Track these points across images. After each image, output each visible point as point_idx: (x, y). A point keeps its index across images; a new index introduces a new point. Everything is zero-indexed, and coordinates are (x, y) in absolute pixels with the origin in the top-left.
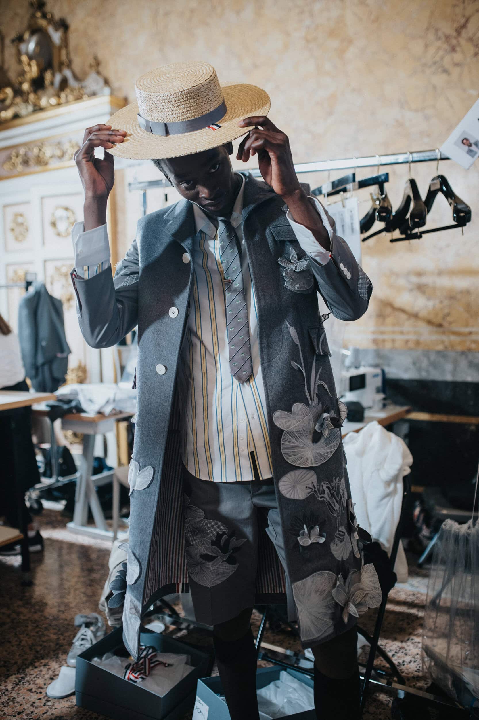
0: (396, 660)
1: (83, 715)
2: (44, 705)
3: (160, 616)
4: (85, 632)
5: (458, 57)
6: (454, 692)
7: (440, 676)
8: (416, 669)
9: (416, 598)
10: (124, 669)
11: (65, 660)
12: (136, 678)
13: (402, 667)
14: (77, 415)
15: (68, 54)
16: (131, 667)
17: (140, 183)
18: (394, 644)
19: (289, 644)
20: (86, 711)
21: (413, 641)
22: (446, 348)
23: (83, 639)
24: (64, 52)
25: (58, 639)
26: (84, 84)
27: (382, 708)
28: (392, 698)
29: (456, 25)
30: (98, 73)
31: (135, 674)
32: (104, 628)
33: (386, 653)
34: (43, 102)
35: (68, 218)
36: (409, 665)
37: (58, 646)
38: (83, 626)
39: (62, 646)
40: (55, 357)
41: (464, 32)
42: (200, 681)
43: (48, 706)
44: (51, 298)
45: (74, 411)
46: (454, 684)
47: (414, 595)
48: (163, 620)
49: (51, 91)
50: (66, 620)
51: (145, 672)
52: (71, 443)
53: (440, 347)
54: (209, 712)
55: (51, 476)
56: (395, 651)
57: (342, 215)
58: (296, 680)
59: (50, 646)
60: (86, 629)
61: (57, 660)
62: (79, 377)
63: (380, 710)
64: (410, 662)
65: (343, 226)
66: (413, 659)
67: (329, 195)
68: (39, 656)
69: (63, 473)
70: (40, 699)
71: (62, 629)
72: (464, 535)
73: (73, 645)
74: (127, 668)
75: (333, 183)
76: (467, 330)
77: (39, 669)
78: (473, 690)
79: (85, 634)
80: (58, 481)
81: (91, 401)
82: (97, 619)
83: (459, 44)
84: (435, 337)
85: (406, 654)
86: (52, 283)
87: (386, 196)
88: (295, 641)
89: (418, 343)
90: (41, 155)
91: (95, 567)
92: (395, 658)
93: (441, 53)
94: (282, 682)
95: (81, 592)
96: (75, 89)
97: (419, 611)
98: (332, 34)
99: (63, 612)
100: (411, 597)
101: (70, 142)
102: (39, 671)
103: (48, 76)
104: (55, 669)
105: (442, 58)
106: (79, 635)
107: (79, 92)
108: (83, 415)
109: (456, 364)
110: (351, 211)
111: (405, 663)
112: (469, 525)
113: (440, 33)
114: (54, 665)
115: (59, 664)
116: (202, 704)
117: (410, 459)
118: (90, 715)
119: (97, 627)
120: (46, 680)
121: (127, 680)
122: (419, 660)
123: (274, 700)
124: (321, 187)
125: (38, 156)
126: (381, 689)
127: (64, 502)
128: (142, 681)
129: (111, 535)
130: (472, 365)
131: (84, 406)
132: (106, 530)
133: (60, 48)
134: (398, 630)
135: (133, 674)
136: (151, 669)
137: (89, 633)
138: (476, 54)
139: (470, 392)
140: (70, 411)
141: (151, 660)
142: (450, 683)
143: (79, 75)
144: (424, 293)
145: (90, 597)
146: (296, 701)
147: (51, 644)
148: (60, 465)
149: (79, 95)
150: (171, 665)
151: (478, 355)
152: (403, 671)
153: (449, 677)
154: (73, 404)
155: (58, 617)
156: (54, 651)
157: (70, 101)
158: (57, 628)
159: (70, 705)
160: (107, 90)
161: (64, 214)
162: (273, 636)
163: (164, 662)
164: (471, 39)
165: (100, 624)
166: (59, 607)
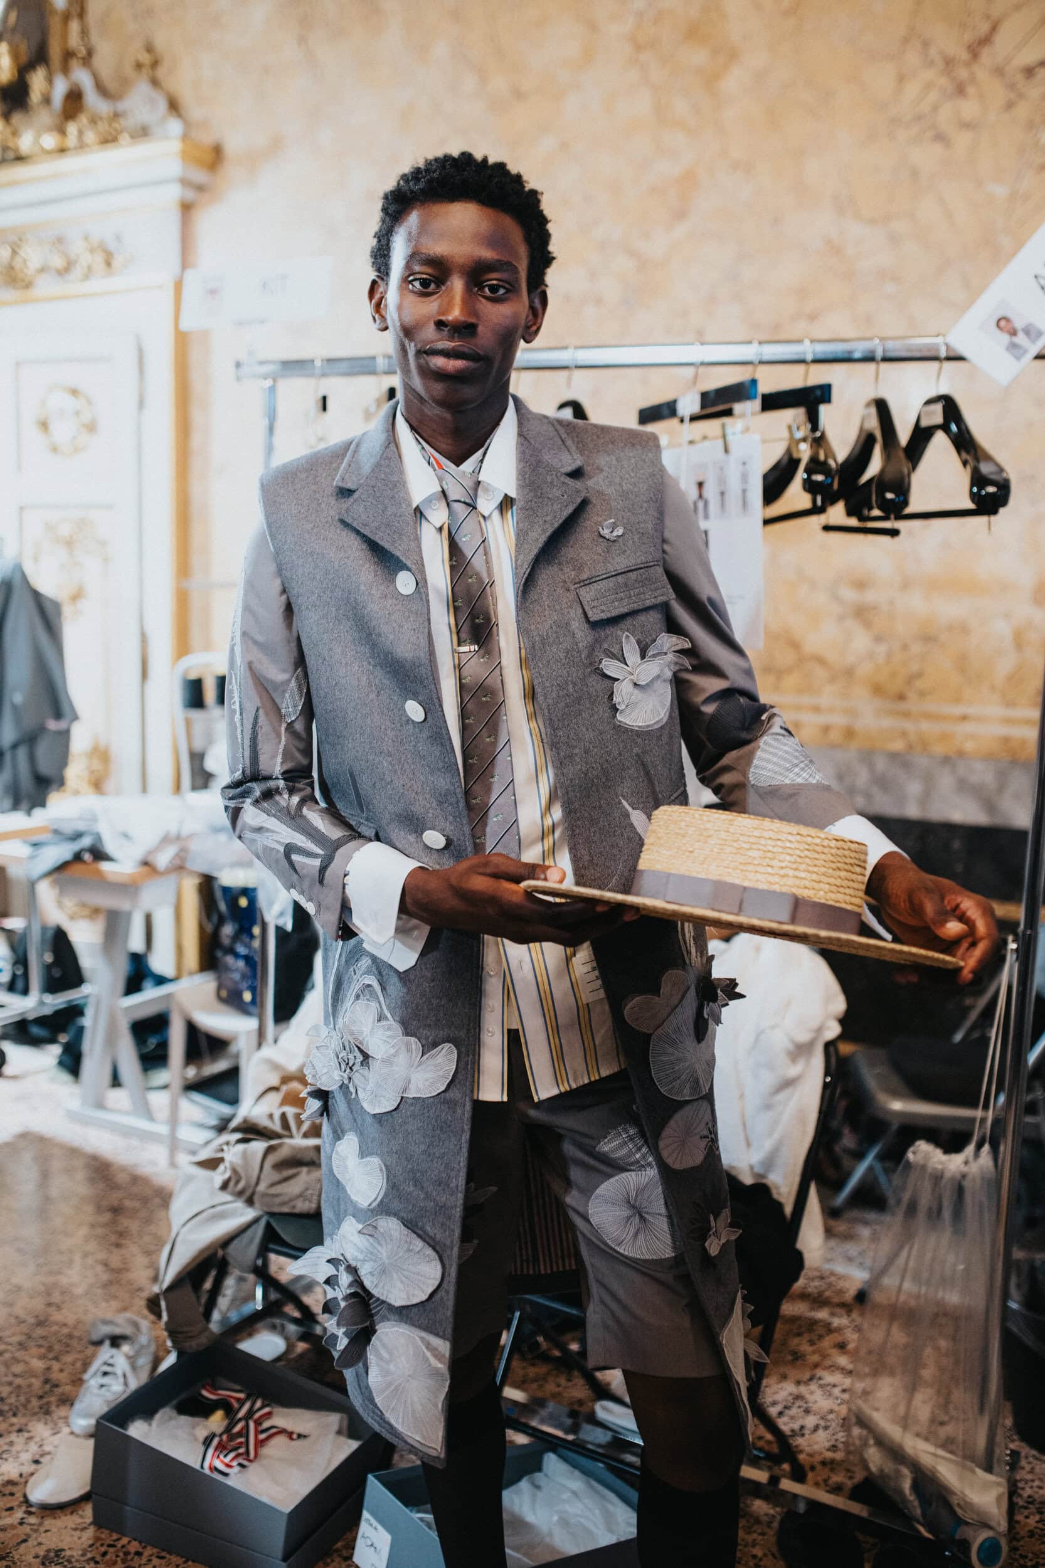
0: (785, 1425)
1: (110, 1546)
2: (21, 1524)
3: (277, 1321)
4: (112, 1357)
5: (969, 108)
6: (916, 1503)
7: (887, 1470)
8: (827, 1445)
9: (826, 1286)
10: (201, 1445)
11: (66, 1418)
12: (228, 1466)
13: (800, 1441)
14: (94, 866)
15: (84, 32)
16: (216, 1441)
17: (261, 363)
18: (781, 1389)
19: (559, 1386)
20: (115, 1536)
21: (822, 1382)
22: (910, 747)
23: (105, 1374)
24: (74, 26)
25: (49, 1369)
26: (121, 106)
27: (759, 1531)
28: (778, 1509)
29: (968, 37)
30: (155, 83)
31: (225, 1456)
32: (153, 1348)
33: (765, 1409)
34: (26, 142)
35: (77, 413)
36: (814, 1436)
37: (48, 1387)
38: (107, 1343)
39: (57, 1386)
40: (42, 729)
41: (985, 52)
42: (373, 1479)
43: (30, 1524)
44: (36, 595)
45: (87, 857)
46: (915, 1486)
47: (822, 1278)
48: (281, 1331)
49: (45, 116)
50: (65, 1325)
51: (247, 1452)
52: (72, 918)
53: (898, 745)
54: (392, 1546)
55: (25, 992)
56: (784, 1403)
57: (721, 469)
58: (577, 1473)
59: (30, 1386)
60: (114, 1351)
61: (48, 1417)
62: (92, 772)
63: (755, 1536)
64: (816, 1428)
65: (722, 494)
66: (822, 1423)
67: (694, 418)
68: (6, 1408)
69: (53, 986)
70: (11, 1509)
71: (57, 1347)
72: (953, 1179)
73: (85, 1386)
74: (207, 1442)
75: (704, 396)
76: (958, 710)
77: (8, 1440)
78: (958, 1504)
79: (111, 1361)
80: (42, 1003)
81: (126, 836)
82: (136, 1325)
83: (973, 80)
84: (887, 723)
85: (807, 1411)
86: (36, 559)
87: (823, 434)
88: (569, 1380)
89: (850, 733)
90: (18, 263)
91: (128, 1203)
92: (785, 1419)
93: (933, 96)
94: (546, 1475)
95: (97, 1261)
96: (101, 118)
97: (833, 1314)
98: (694, 33)
99: (59, 1308)
100: (816, 1283)
101: (86, 238)
102: (6, 1444)
103: (37, 81)
104: (43, 1440)
105: (935, 108)
106: (97, 1365)
107: (110, 125)
108: (105, 866)
109: (929, 781)
110: (744, 464)
111: (807, 1432)
112: (967, 1157)
113: (933, 51)
114: (40, 1429)
115: (53, 1429)
116: (376, 1529)
117: (840, 1005)
118: (123, 1546)
119: (137, 1346)
120: (22, 1464)
121: (207, 1471)
122: (834, 1425)
123: (530, 1518)
124: (675, 402)
125: (11, 267)
126: (756, 1490)
127: (55, 1050)
128: (240, 1472)
129: (163, 1129)
130: (963, 786)
131: (109, 847)
132: (151, 1118)
133: (66, 17)
134: (790, 1358)
135: (222, 1457)
136: (260, 1444)
137: (119, 1359)
138: (1010, 106)
139: (957, 845)
140: (77, 857)
141: (260, 1424)
142: (907, 1485)
143: (111, 85)
144: (868, 625)
145: (119, 1271)
146: (578, 1518)
147: (33, 1380)
148: (48, 968)
149: (111, 134)
150: (305, 1437)
151: (979, 766)
152: (801, 1448)
153: (906, 1471)
154: (86, 842)
155: (46, 1320)
156: (41, 1397)
157: (88, 145)
158: (45, 1344)
159: (79, 1524)
160: (175, 127)
161: (70, 403)
162: (524, 1368)
163: (290, 1428)
164: (999, 72)
165: (143, 1339)
166: (49, 1294)
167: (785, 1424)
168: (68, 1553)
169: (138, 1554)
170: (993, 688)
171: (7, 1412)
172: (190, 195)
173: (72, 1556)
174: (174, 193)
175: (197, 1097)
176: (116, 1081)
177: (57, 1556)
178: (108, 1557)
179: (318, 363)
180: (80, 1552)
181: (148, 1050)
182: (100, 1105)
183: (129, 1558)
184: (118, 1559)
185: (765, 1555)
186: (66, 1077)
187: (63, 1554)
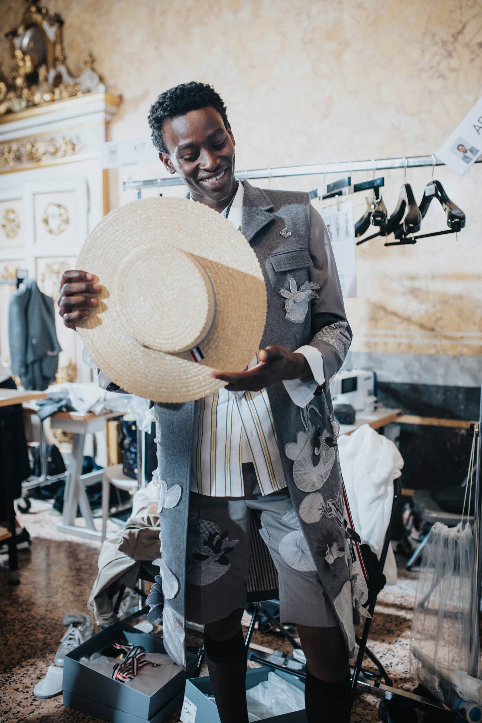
1: (71, 714)
2: (31, 705)
4: (73, 631)
5: (454, 62)
6: (441, 693)
7: (427, 678)
8: (403, 671)
9: (404, 601)
10: (112, 669)
11: (53, 659)
12: (124, 677)
13: (390, 669)
14: (67, 413)
15: (62, 50)
16: (119, 667)
17: (134, 182)
18: (382, 646)
19: (278, 645)
20: (73, 710)
21: (401, 643)
22: (438, 352)
23: (70, 639)
24: (58, 47)
25: (45, 638)
26: (78, 80)
27: (370, 709)
28: (379, 700)
29: (453, 31)
30: (93, 70)
31: (123, 674)
32: (92, 628)
33: (374, 655)
34: (37, 98)
35: (60, 215)
36: (397, 667)
37: (45, 646)
38: (71, 625)
39: (49, 645)
40: (46, 355)
41: (460, 37)
42: (188, 681)
43: (35, 705)
44: (43, 295)
45: (64, 409)
46: (441, 685)
47: (402, 597)
49: (45, 87)
50: (54, 619)
51: (133, 672)
52: (61, 442)
53: (432, 351)
54: (197, 712)
55: (39, 475)
56: (383, 653)
57: (337, 218)
58: (284, 681)
59: (37, 645)
60: (74, 629)
61: (45, 659)
62: (69, 376)
63: (368, 711)
64: (398, 664)
65: (338, 229)
66: (401, 661)
67: (324, 198)
68: (26, 655)
69: (51, 472)
70: (27, 698)
71: (50, 629)
72: (453, 539)
73: (61, 645)
74: (115, 668)
75: (328, 186)
76: (459, 334)
78: (460, 692)
79: (73, 633)
80: (47, 480)
81: (81, 400)
82: (85, 618)
83: (455, 50)
84: (427, 341)
85: (394, 656)
86: (43, 281)
87: (381, 200)
88: (283, 642)
89: (410, 347)
90: (34, 150)
91: (83, 567)
92: (383, 659)
93: (438, 58)
94: (270, 682)
95: (69, 592)
96: (70, 86)
97: (407, 613)
98: (329, 36)
99: (51, 612)
100: (399, 599)
101: (64, 139)
102: (26, 670)
103: (42, 71)
104: (42, 669)
105: (439, 63)
106: (66, 635)
107: (73, 88)
108: (72, 414)
109: (447, 368)
110: (346, 215)
111: (393, 665)
112: (459, 528)
113: (437, 39)
114: (41, 664)
115: (46, 664)
116: (190, 704)
117: (401, 463)
118: (77, 715)
119: (85, 627)
120: (32, 679)
121: (115, 680)
122: (406, 662)
123: (262, 701)
124: (317, 190)
125: (31, 153)
126: (369, 690)
127: (52, 501)
128: (130, 681)
129: (100, 534)
130: (463, 369)
131: (74, 405)
132: (95, 529)
133: (54, 44)
134: (386, 632)
135: (121, 674)
136: (139, 669)
137: (77, 633)
138: (472, 60)
139: (461, 396)
140: (60, 410)
141: (139, 660)
142: (437, 684)
143: (73, 71)
144: (416, 297)
145: (78, 596)
146: (284, 701)
147: (38, 643)
148: (49, 464)
149: (74, 92)
150: (159, 665)
151: (470, 360)
152: (390, 672)
153: (436, 678)
154: (64, 403)
155: (45, 617)
156: (42, 650)
157: (64, 98)
158: (45, 627)
159: (57, 705)
160: (102, 88)
161: (57, 211)
162: (262, 637)
163: (153, 662)
164: (467, 45)
165: (88, 624)
166: (47, 606)
167: (383, 662)
168: (52, 718)
169: (84, 718)
170: (475, 324)
171: (27, 657)
172: (109, 117)
173: (54, 719)
174: (101, 117)
175: (115, 520)
176: (79, 514)
177: (47, 719)
178: (69, 720)
179: (159, 181)
180: (57, 717)
181: (94, 500)
182: (72, 524)
183: (80, 719)
184: (75, 720)
185: (373, 720)
186: (57, 513)
187: (50, 718)
